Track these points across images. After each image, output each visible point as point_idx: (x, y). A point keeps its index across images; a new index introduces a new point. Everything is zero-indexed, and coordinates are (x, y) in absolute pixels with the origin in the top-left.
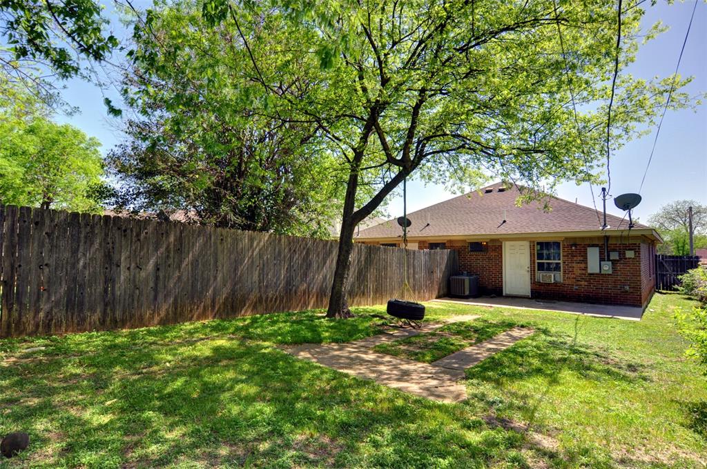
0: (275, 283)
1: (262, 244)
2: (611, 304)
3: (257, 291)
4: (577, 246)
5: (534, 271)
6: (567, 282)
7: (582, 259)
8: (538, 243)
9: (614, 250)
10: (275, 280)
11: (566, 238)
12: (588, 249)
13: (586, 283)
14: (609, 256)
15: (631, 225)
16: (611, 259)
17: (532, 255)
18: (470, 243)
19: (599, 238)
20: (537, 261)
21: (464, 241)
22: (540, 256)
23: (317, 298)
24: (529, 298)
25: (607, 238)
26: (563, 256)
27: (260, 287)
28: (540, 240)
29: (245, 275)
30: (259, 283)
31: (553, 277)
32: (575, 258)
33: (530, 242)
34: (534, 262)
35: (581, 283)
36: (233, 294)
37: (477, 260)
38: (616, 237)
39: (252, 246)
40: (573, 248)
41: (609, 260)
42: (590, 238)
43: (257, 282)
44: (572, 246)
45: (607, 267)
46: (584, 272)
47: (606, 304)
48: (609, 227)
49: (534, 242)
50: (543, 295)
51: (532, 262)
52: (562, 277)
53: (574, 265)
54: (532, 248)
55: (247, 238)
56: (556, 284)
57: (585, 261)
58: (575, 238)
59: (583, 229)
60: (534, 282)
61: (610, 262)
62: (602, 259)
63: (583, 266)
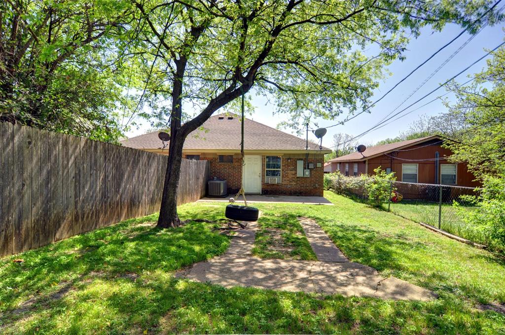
0: (92, 197)
1: (78, 150)
2: (308, 196)
3: (73, 207)
4: (291, 159)
5: (264, 176)
6: (284, 183)
7: (293, 168)
8: (267, 157)
9: (311, 163)
10: (91, 193)
11: (285, 155)
12: (298, 161)
13: (295, 183)
14: (308, 166)
15: (321, 147)
16: (310, 168)
17: (263, 165)
18: (220, 155)
19: (303, 154)
20: (266, 169)
21: (215, 154)
22: (268, 166)
23: (128, 209)
24: (260, 195)
25: (307, 155)
26: (283, 166)
27: (76, 203)
28: (268, 155)
29: (60, 190)
30: (75, 198)
31: (276, 180)
32: (289, 167)
33: (262, 156)
34: (264, 170)
35: (292, 183)
36: (46, 215)
37: (225, 169)
38: (312, 154)
39: (67, 153)
40: (289, 161)
41: (308, 169)
42: (299, 155)
43: (73, 196)
44: (288, 159)
45: (307, 173)
46: (294, 176)
47: (306, 195)
48: (309, 148)
49: (264, 156)
50: (269, 192)
51: (263, 170)
52: (281, 180)
53: (289, 172)
54: (263, 160)
55: (61, 143)
56: (278, 185)
57: (295, 169)
58: (290, 154)
59: (296, 149)
60: (263, 184)
61: (309, 170)
62: (305, 168)
63: (293, 172)
